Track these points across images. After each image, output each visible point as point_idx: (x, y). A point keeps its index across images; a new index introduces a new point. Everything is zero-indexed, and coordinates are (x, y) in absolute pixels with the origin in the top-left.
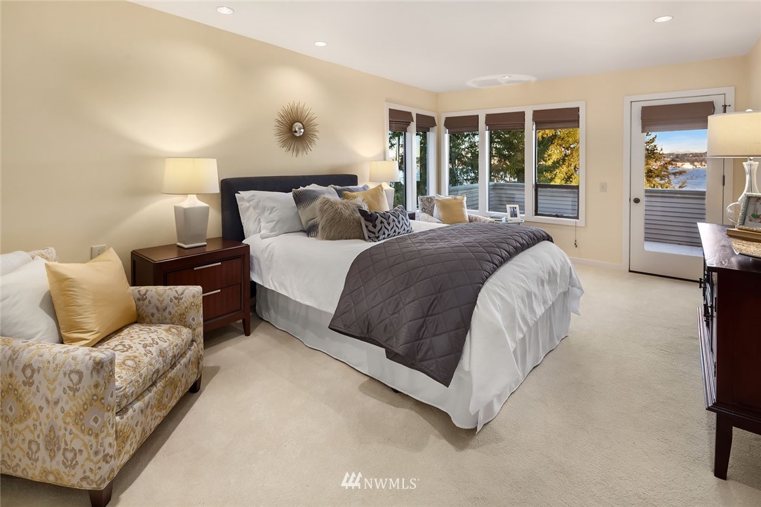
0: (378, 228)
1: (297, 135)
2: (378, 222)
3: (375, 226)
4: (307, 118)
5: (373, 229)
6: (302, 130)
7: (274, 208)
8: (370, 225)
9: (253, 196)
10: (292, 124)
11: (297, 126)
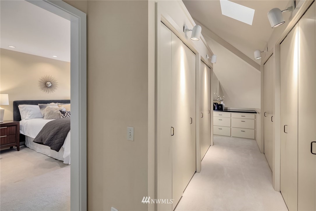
0: (65, 116)
1: (49, 86)
2: (66, 114)
3: (64, 115)
4: (53, 81)
5: (63, 116)
6: (51, 84)
7: (31, 110)
8: (63, 115)
9: (24, 106)
10: (46, 82)
11: (48, 83)
